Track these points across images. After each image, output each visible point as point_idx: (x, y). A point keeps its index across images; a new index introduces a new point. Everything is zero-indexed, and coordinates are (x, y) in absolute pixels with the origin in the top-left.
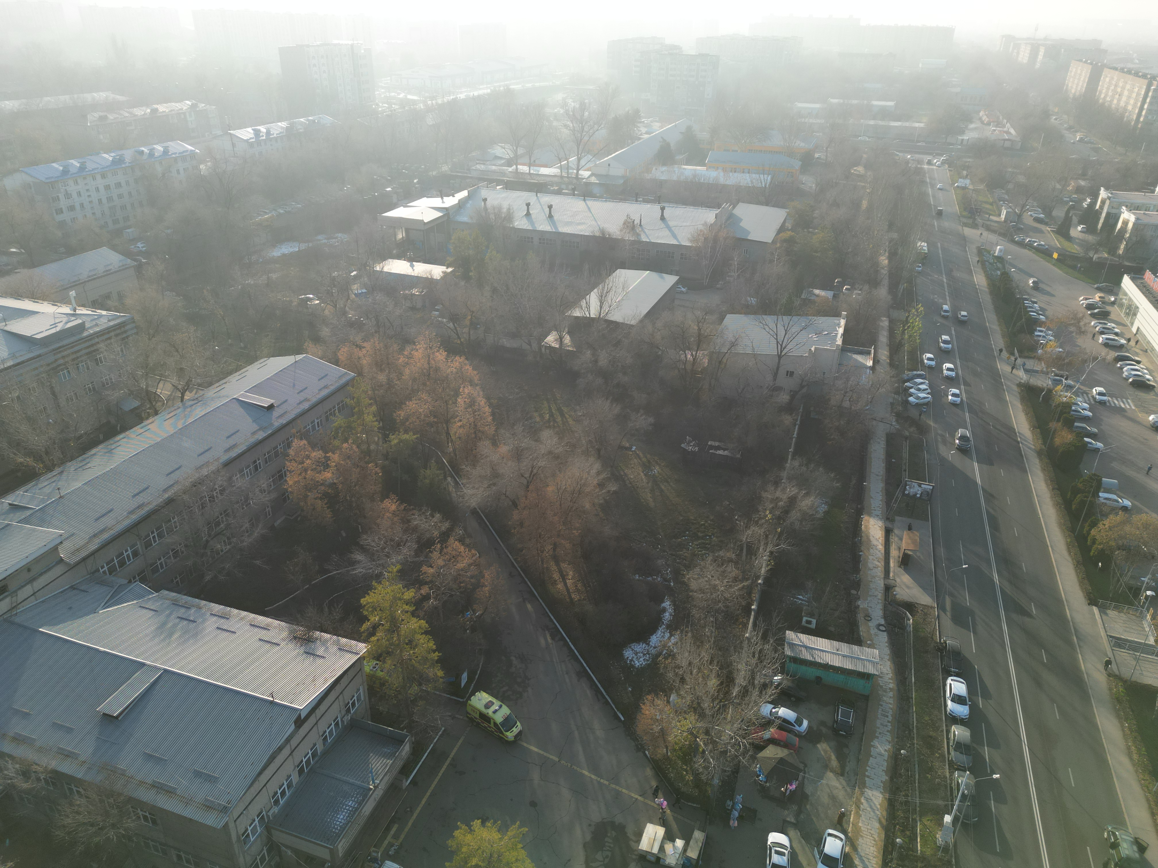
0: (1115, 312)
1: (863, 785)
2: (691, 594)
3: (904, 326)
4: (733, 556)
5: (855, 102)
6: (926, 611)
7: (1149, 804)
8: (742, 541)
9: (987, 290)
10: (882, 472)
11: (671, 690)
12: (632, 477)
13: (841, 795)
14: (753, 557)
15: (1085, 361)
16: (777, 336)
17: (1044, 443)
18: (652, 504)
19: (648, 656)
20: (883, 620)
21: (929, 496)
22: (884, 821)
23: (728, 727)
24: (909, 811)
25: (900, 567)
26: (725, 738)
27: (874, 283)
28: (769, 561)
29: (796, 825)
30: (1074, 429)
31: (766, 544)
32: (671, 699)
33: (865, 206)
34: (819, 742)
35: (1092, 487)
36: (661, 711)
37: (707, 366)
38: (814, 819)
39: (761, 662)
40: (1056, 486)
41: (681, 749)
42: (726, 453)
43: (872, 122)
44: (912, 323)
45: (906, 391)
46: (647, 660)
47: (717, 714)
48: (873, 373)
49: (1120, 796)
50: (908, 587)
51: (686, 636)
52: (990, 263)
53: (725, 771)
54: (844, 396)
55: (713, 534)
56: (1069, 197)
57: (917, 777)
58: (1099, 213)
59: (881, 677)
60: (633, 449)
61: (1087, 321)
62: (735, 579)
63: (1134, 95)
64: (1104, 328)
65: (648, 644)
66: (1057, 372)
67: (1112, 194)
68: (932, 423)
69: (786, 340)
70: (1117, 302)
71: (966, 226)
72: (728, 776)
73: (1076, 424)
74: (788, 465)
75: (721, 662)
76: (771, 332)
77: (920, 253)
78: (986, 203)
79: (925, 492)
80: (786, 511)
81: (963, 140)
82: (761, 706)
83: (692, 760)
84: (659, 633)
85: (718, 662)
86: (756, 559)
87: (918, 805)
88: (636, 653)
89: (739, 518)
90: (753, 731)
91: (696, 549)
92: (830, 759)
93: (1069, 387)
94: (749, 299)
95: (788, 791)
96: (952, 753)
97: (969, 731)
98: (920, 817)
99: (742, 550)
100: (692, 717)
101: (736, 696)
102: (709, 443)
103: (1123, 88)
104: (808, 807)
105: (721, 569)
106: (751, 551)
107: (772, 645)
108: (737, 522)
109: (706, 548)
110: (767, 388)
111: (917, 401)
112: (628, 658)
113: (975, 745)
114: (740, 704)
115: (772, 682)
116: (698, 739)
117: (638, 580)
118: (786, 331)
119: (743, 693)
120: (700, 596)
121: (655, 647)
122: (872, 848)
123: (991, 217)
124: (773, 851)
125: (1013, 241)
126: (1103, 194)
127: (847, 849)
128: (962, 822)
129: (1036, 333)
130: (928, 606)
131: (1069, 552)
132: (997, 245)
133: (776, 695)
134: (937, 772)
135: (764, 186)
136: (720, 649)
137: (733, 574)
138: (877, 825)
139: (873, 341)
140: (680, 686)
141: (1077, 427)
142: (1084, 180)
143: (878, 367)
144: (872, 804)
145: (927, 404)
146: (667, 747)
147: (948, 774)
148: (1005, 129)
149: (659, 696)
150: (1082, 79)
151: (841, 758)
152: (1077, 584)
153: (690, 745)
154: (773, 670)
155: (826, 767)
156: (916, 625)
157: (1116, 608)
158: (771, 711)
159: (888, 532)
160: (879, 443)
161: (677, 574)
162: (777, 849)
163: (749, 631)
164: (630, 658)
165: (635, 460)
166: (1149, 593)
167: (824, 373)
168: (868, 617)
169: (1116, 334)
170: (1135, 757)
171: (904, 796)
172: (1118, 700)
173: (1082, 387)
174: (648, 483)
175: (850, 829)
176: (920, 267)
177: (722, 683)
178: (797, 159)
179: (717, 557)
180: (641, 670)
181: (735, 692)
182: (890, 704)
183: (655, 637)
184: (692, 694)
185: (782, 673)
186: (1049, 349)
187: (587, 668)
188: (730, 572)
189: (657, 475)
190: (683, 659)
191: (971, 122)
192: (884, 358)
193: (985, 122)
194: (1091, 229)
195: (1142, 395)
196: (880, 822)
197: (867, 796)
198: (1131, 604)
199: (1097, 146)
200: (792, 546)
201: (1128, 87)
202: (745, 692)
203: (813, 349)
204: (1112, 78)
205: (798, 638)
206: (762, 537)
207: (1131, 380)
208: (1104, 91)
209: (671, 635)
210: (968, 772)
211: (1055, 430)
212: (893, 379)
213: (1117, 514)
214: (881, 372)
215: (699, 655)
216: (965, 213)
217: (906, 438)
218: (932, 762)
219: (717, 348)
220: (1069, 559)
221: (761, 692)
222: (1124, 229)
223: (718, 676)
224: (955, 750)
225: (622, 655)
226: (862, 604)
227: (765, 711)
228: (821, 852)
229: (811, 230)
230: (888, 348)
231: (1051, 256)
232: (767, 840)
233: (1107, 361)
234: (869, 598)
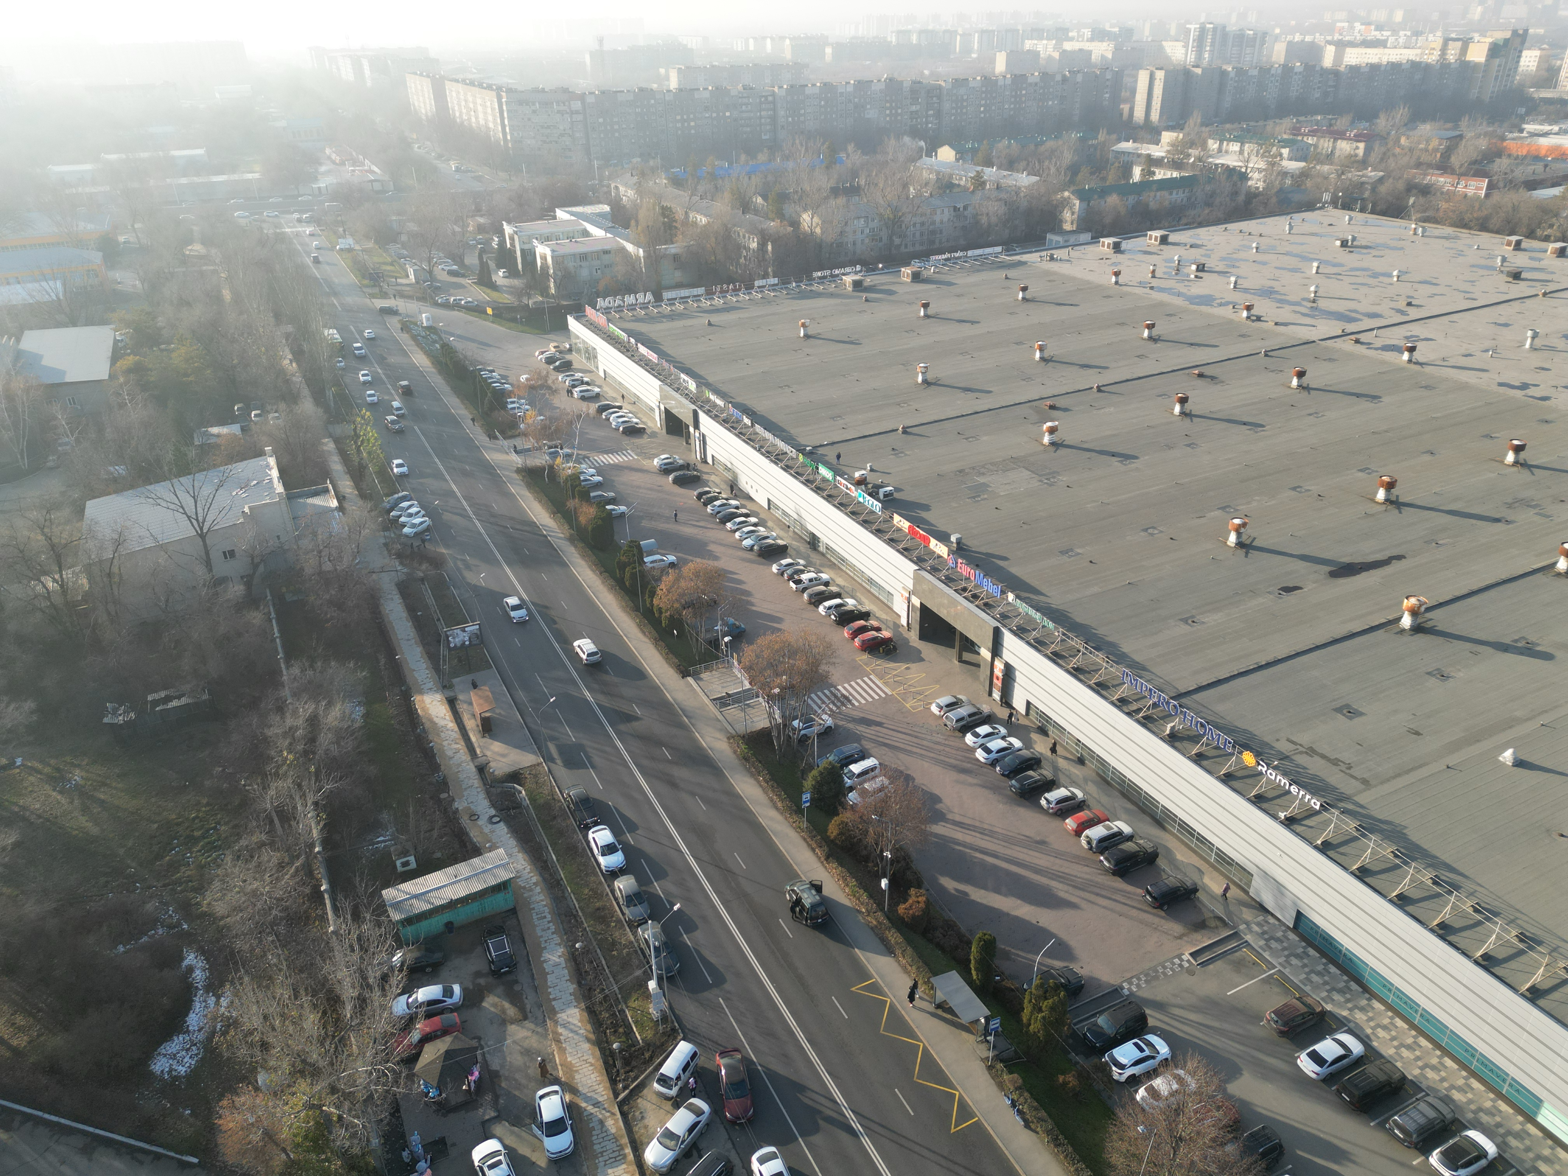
0: (577, 360)
1: (553, 1012)
2: (222, 923)
3: (356, 443)
4: (264, 837)
5: (144, 155)
6: (534, 772)
7: (807, 842)
8: (266, 811)
9: (433, 370)
10: (412, 634)
11: (253, 1071)
12: (37, 806)
13: (533, 1042)
14: (292, 823)
15: (570, 423)
16: (183, 509)
17: (571, 527)
18: (95, 830)
19: (194, 1048)
20: (492, 809)
21: (479, 639)
22: (592, 1037)
23: (359, 1063)
24: (612, 1005)
25: (484, 737)
26: (361, 1081)
27: (291, 397)
28: (318, 816)
29: (498, 1119)
30: (593, 501)
31: (303, 796)
32: (260, 1083)
33: (228, 297)
34: (482, 999)
35: (634, 555)
36: (252, 1109)
37: (90, 587)
38: (517, 1093)
39: (366, 951)
40: (603, 569)
41: (306, 1137)
42: (184, 701)
43: (184, 181)
44: (364, 435)
45: (395, 524)
46: (196, 1055)
47: (337, 1057)
48: (344, 514)
49: (783, 851)
50: (503, 756)
51: (241, 984)
52: (423, 337)
53: (381, 1120)
54: (320, 557)
55: (218, 823)
56: (474, 239)
57: (604, 962)
58: (512, 252)
59: (519, 877)
60: (18, 764)
61: (554, 377)
62: (281, 866)
63: (489, 110)
64: (573, 380)
65: (188, 1032)
66: (549, 443)
67: (516, 227)
68: (444, 551)
69: (200, 510)
70: (573, 349)
71: (374, 298)
72: (388, 1124)
73: (592, 494)
74: (285, 678)
75: (311, 987)
76: (172, 506)
77: (332, 343)
78: (385, 263)
79: (473, 636)
80: (312, 740)
81: (319, 188)
82: (391, 1008)
83: (327, 1140)
84: (197, 1006)
85: (306, 989)
86: (298, 823)
87: (617, 992)
88: (174, 1056)
89: (248, 782)
90: (395, 1044)
91: (200, 858)
92: (504, 1011)
93: (568, 456)
94: (111, 469)
95: (472, 1085)
96: (626, 911)
97: (632, 877)
98: (626, 1003)
99: (272, 822)
100: (303, 1085)
101: (351, 1017)
102: (150, 698)
103: (475, 103)
104: (503, 1085)
105: (254, 864)
106: (286, 816)
107: (370, 921)
108: (247, 788)
109: (215, 847)
110: (204, 585)
111: (415, 530)
112: (162, 1071)
113: (644, 888)
114: (362, 1023)
115: (392, 968)
116: (324, 1108)
117: (125, 952)
118: (194, 497)
119: (360, 1006)
120: (238, 918)
121: (199, 1031)
122: (592, 1076)
123: (399, 280)
124: (486, 1169)
125: (436, 304)
126: (508, 229)
127: (567, 1098)
128: (667, 978)
129: (510, 406)
130: (535, 765)
131: (644, 633)
132: (421, 313)
133: (405, 980)
134: (620, 943)
135: (55, 298)
136: (301, 971)
137: (275, 861)
138: (586, 1046)
139: (325, 473)
140: (265, 1057)
141: (594, 497)
142: (481, 216)
143: (346, 505)
144: (572, 1027)
145: (428, 529)
146: (284, 1150)
147: (632, 938)
148: (366, 168)
149: (239, 1091)
150: (426, 96)
151: (515, 998)
152: (664, 662)
153: (317, 1123)
154: (387, 950)
155: (504, 1022)
156: (530, 794)
157: (707, 669)
158: (407, 1003)
159: (452, 702)
160: (392, 599)
161: (187, 909)
162: (489, 1163)
163: (331, 922)
164: (167, 1069)
165: (32, 779)
166: (726, 639)
167: (278, 537)
168: (474, 816)
169: (588, 383)
170: (779, 804)
171: (599, 993)
172: (746, 759)
173: (580, 452)
174: (72, 803)
175: (561, 1073)
176: (341, 362)
177: (324, 1013)
178: (92, 249)
179: (239, 851)
180: (194, 1075)
181: (348, 1011)
182: (542, 901)
183: (194, 1015)
184: (288, 1055)
185: (400, 947)
186: (530, 421)
187: (98, 1131)
188: (269, 861)
189: (82, 782)
190: (252, 1020)
191: (321, 164)
192: (349, 490)
193: (338, 161)
194: (513, 272)
195: (637, 441)
196: (588, 1040)
197: (562, 1022)
198: (717, 658)
199: (477, 174)
200: (340, 780)
201: (479, 101)
202: (362, 1002)
203: (247, 510)
204: (458, 93)
205: (401, 891)
206: (293, 791)
207: (621, 429)
208: (456, 108)
209: (218, 998)
210: (650, 922)
211: (575, 508)
212: (373, 514)
213: (668, 573)
214: (353, 510)
215: (274, 998)
216: (366, 282)
217: (422, 580)
218: (611, 935)
219: (93, 557)
220: (647, 640)
221: (383, 989)
222: (545, 266)
223: (315, 1006)
224: (628, 907)
225: (151, 1073)
226: (459, 805)
227: (400, 1008)
228: (540, 1126)
229: (163, 346)
230: (348, 476)
231: (485, 312)
232: (473, 1162)
233: (591, 416)
234: (465, 793)
